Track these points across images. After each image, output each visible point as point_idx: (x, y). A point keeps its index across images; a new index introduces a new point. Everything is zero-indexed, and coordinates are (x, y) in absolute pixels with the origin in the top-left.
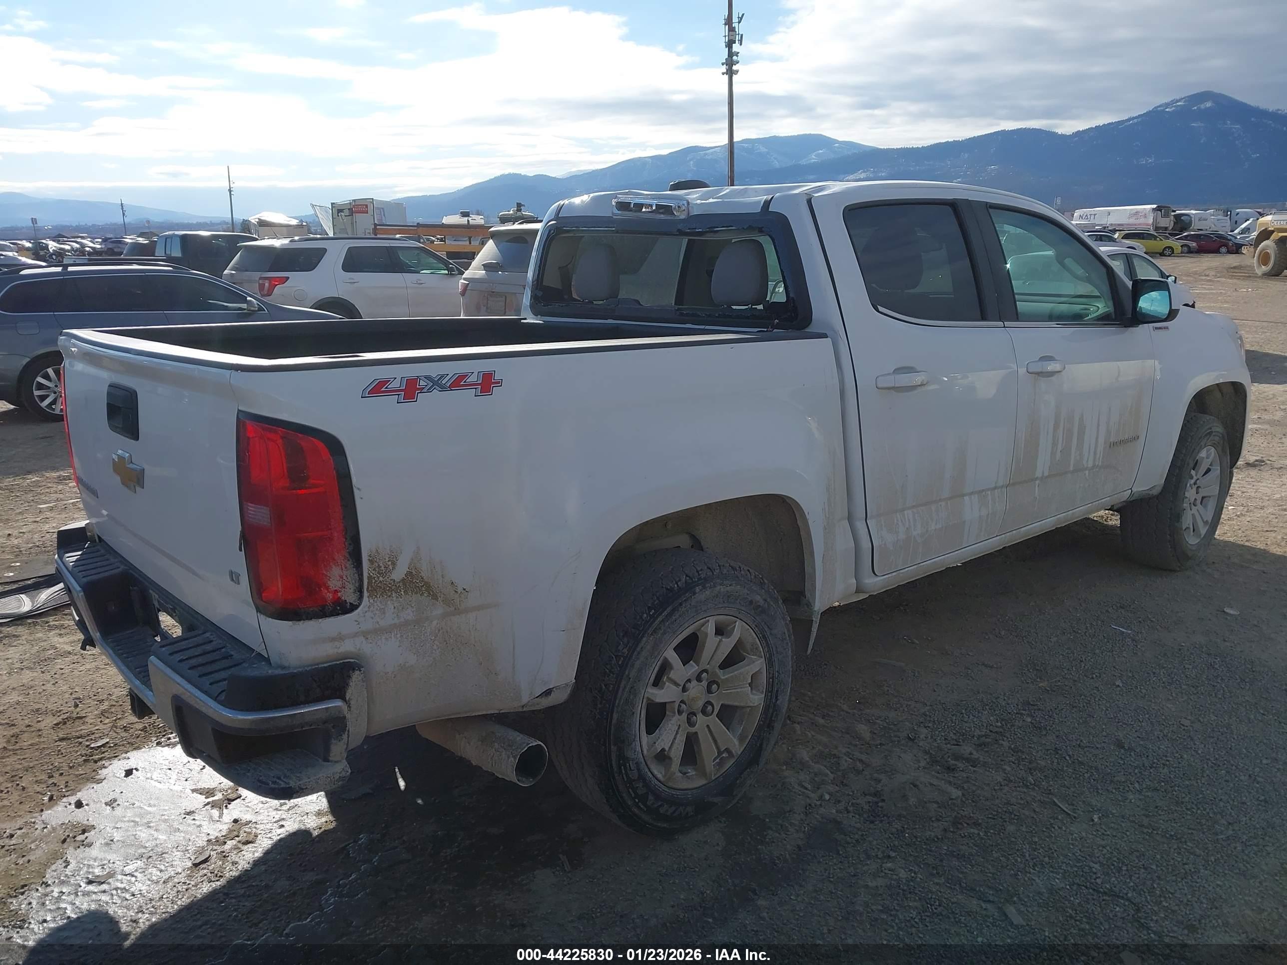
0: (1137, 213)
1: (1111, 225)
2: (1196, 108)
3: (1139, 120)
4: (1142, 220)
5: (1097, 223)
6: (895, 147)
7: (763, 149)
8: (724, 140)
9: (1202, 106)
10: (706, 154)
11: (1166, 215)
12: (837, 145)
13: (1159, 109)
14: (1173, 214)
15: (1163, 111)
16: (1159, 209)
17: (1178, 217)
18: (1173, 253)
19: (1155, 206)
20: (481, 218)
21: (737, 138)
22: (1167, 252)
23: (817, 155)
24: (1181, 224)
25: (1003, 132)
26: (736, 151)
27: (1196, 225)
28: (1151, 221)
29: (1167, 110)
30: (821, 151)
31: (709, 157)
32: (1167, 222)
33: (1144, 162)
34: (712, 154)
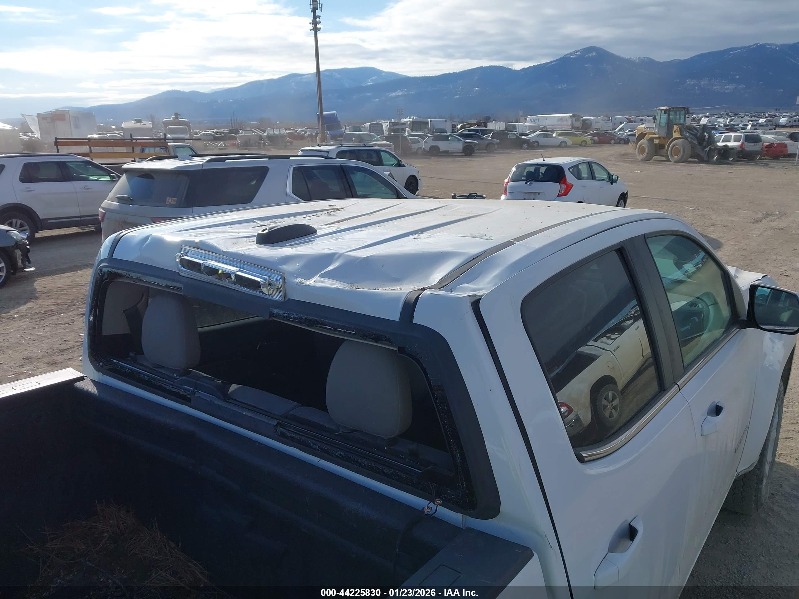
0: (562, 118)
1: (548, 125)
2: (587, 56)
3: (557, 62)
4: (564, 123)
5: (540, 124)
6: (419, 76)
7: (338, 76)
8: (314, 70)
9: (590, 55)
10: (302, 79)
11: (578, 120)
12: (383, 74)
13: (567, 56)
14: (581, 119)
15: (569, 57)
16: (573, 116)
17: (584, 121)
18: (587, 144)
19: (571, 114)
20: (150, 124)
21: (322, 69)
22: (584, 144)
23: (372, 80)
24: (586, 126)
25: (481, 68)
26: (321, 77)
27: (595, 126)
28: (570, 123)
29: (572, 57)
30: (374, 78)
31: (305, 80)
32: (578, 124)
33: (561, 87)
34: (306, 78)
